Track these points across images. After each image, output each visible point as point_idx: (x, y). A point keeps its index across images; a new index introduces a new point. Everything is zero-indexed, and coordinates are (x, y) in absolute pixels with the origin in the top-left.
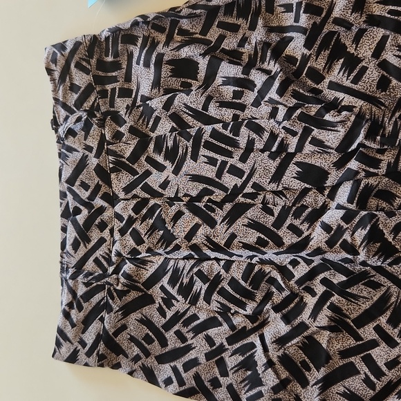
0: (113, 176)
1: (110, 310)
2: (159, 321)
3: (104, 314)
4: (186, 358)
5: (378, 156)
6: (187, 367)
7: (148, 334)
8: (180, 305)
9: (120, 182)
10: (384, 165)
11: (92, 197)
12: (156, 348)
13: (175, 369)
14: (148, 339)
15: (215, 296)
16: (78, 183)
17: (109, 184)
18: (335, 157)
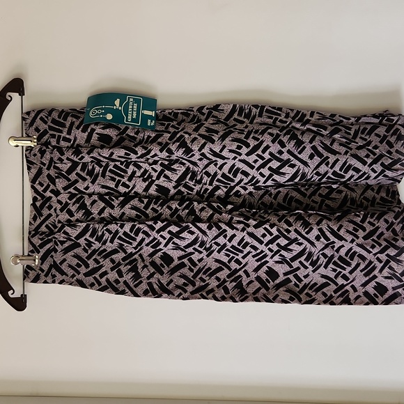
0: (57, 180)
1: (56, 251)
2: (84, 255)
3: (53, 253)
4: (100, 272)
5: (193, 187)
6: (102, 276)
7: (78, 263)
8: (97, 245)
9: (60, 184)
10: (195, 191)
11: (45, 191)
12: (83, 270)
13: (95, 278)
14: (79, 265)
15: (116, 240)
16: (37, 182)
17: (55, 184)
18: (174, 184)
